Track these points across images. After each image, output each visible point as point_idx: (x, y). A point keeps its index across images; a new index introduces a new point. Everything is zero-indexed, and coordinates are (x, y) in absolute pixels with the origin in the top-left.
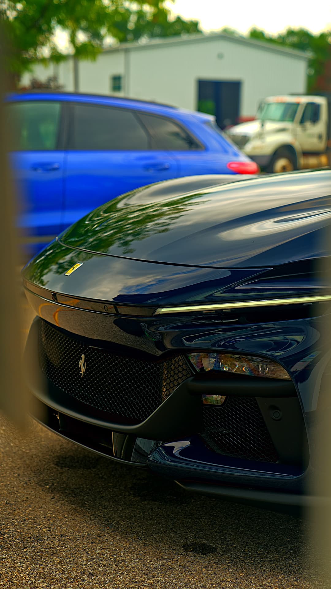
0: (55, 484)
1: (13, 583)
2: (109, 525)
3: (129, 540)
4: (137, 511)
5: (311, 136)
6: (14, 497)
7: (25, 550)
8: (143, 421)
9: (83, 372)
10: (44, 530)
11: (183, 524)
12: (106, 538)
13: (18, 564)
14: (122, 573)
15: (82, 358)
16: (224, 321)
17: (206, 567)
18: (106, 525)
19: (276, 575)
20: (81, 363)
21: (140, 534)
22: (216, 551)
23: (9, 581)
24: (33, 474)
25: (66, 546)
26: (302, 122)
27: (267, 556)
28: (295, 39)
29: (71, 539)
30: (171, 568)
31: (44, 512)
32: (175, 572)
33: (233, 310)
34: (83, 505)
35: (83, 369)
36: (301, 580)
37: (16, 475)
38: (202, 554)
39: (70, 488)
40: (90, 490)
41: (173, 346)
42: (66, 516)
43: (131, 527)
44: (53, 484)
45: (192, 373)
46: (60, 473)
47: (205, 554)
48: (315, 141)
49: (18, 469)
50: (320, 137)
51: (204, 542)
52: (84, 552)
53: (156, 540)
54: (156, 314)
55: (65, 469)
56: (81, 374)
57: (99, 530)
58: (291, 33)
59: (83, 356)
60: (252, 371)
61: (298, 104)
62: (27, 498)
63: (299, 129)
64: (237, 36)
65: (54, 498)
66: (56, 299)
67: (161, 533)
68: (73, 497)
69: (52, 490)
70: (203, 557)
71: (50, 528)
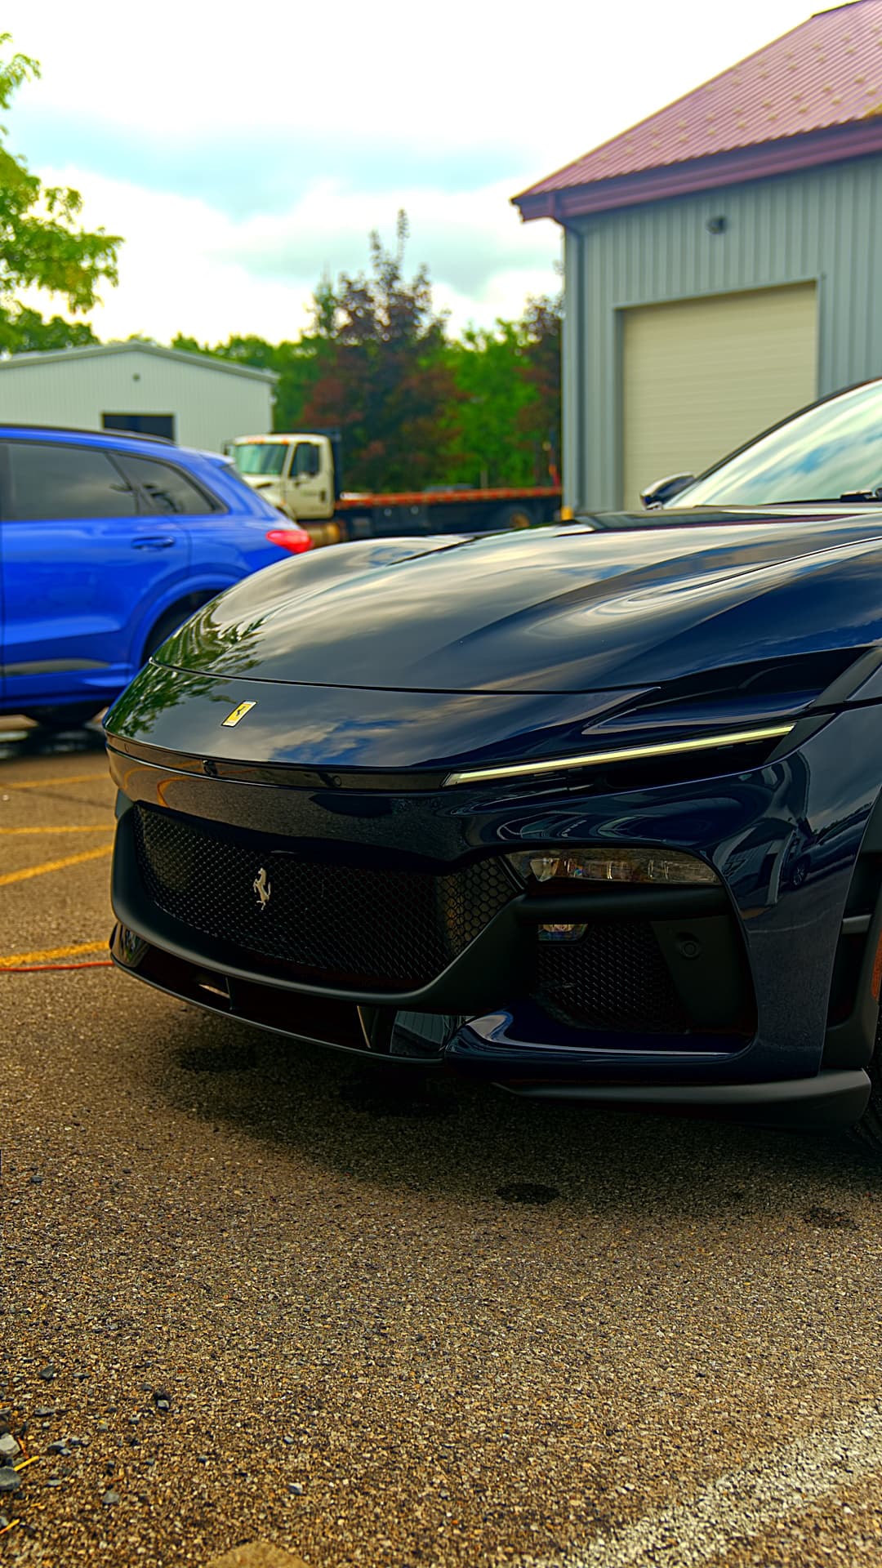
0: (205, 1104)
1: (240, 1301)
2: (346, 1170)
3: (397, 1194)
4: (379, 1138)
5: (310, 494)
6: (143, 1134)
7: (225, 1235)
8: (428, 983)
9: (266, 901)
10: (236, 1192)
11: (472, 1152)
12: (356, 1195)
13: (229, 1265)
14: (424, 1258)
15: (259, 877)
16: (571, 789)
17: (560, 1227)
18: (342, 1171)
19: (685, 1225)
20: (259, 884)
21: (411, 1181)
22: (558, 1194)
23: (232, 1299)
24: (153, 1091)
25: (295, 1219)
26: (293, 474)
27: (646, 1191)
28: (244, 352)
29: (294, 1205)
30: (503, 1238)
31: (216, 1158)
32: (515, 1245)
33: (587, 768)
34: (278, 1138)
35: (264, 896)
36: (728, 1226)
37: (124, 1094)
38: (539, 1203)
39: (234, 1107)
40: (272, 1108)
41: (484, 841)
42: (260, 1161)
43: (386, 1169)
44: (201, 1105)
45: (518, 888)
46: (200, 1082)
47: (544, 1203)
48: (316, 501)
49: (120, 1081)
50: (323, 495)
51: (528, 1180)
52: (333, 1226)
53: (443, 1188)
54: (447, 784)
55: (205, 1074)
56: (261, 904)
57: (336, 1182)
58: (237, 343)
59: (262, 871)
60: (636, 873)
61: (286, 446)
62: (170, 1135)
63: (290, 484)
64: (153, 345)
65: (217, 1130)
66: (215, 771)
67: (446, 1174)
68: (250, 1124)
69: (206, 1115)
70: (544, 1209)
71: (244, 1187)
